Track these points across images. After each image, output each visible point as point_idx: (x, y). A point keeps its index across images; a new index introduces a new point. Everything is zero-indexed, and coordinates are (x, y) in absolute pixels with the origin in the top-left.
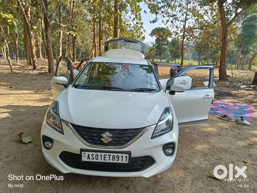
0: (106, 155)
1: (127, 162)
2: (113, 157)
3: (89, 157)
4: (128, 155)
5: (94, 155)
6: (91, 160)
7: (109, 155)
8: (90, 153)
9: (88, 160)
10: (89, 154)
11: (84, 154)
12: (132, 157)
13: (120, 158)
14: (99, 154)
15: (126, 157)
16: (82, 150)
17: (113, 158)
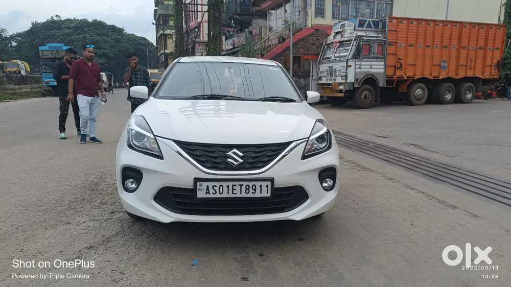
0: (236, 185)
1: (269, 195)
2: (246, 187)
3: (208, 192)
4: (269, 183)
5: (216, 186)
6: (212, 196)
7: (241, 185)
8: (211, 184)
9: (208, 196)
10: (208, 186)
11: (201, 185)
12: (275, 187)
13: (258, 189)
14: (224, 184)
15: (267, 186)
16: (196, 180)
17: (246, 189)
